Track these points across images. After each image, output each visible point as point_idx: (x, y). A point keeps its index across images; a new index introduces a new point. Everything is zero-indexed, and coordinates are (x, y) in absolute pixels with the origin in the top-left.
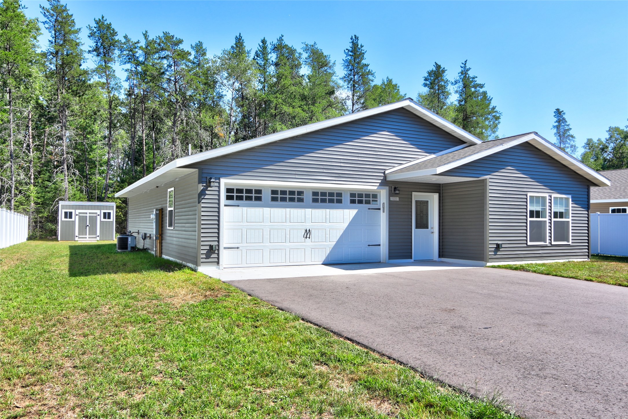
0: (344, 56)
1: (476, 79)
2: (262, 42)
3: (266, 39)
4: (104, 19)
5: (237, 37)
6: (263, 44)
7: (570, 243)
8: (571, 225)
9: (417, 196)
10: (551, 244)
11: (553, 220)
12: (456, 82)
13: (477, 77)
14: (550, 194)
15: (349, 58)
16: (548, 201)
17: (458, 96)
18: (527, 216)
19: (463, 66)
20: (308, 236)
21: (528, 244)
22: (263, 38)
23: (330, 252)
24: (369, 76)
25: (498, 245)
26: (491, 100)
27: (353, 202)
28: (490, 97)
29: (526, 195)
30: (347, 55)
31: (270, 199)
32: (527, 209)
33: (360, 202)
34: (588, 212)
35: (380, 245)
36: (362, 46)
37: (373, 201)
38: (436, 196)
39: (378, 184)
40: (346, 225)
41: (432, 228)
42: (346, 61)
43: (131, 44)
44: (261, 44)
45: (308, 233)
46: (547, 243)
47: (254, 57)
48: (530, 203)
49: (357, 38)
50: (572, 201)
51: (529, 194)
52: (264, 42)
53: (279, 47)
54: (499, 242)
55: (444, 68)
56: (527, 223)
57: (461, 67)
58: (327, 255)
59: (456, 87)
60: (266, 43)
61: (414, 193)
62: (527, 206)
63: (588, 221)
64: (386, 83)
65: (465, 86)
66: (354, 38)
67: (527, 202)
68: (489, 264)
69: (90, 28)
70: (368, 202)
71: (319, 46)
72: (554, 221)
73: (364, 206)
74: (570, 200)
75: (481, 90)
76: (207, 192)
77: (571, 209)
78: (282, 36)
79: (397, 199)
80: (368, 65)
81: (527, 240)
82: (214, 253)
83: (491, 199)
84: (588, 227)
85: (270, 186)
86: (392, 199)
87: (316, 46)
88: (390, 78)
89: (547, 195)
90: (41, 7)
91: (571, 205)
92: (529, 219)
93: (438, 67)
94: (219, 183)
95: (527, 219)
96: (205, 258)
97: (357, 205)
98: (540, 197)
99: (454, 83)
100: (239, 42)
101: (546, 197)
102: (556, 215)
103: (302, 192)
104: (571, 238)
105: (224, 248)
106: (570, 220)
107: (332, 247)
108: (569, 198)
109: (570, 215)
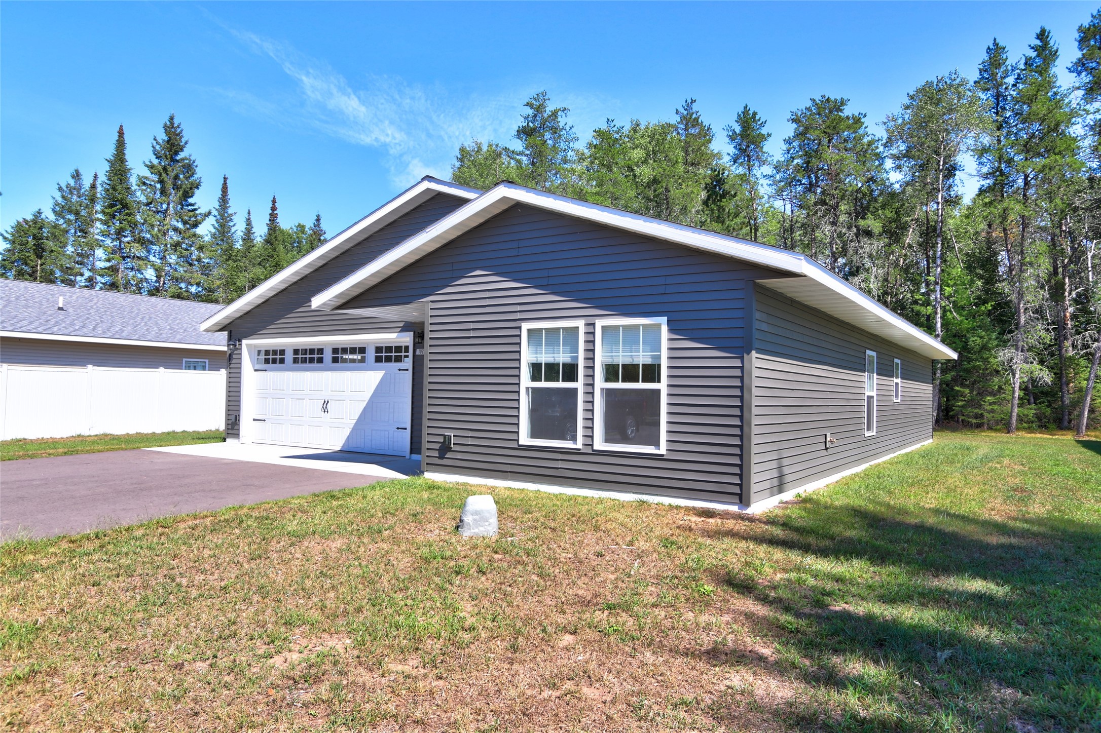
7: (662, 450)
8: (664, 400)
10: (591, 449)
11: (600, 383)
14: (590, 320)
16: (582, 338)
18: (518, 377)
20: (325, 411)
21: (521, 442)
23: (349, 434)
25: (445, 438)
27: (378, 360)
29: (519, 328)
31: (292, 360)
32: (519, 360)
33: (388, 359)
35: (407, 428)
37: (404, 357)
40: (369, 395)
45: (325, 406)
46: (579, 445)
48: (529, 345)
50: (671, 330)
51: (525, 326)
54: (447, 433)
56: (519, 393)
58: (345, 437)
62: (519, 352)
63: (743, 388)
67: (519, 344)
68: (425, 475)
70: (398, 360)
72: (603, 390)
73: (393, 366)
74: (664, 329)
77: (665, 354)
81: (518, 434)
82: (237, 424)
85: (292, 345)
86: (417, 352)
89: (580, 324)
91: (665, 344)
94: (241, 345)
95: (518, 384)
96: (231, 429)
97: (384, 364)
98: (559, 329)
101: (578, 328)
102: (611, 372)
103: (322, 350)
104: (663, 437)
105: (254, 420)
106: (662, 386)
107: (352, 426)
108: (660, 325)
109: (664, 372)
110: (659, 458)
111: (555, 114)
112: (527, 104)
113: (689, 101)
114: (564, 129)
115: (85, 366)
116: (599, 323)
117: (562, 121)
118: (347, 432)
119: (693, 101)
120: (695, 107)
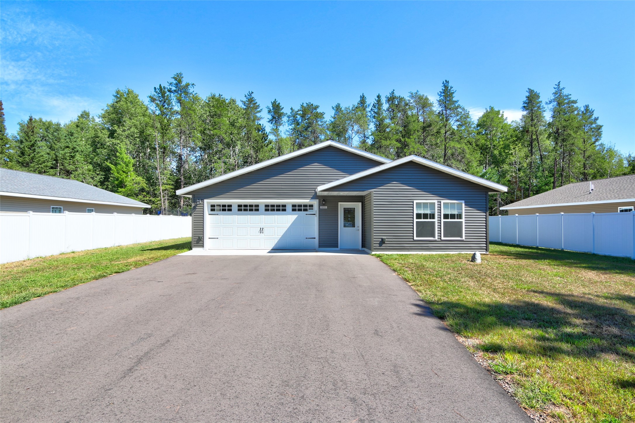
0: (438, 98)
1: (570, 97)
2: (377, 97)
3: (380, 95)
4: (276, 101)
5: (361, 96)
6: (378, 98)
7: (464, 238)
8: (464, 224)
9: (342, 205)
10: (441, 240)
11: (443, 220)
12: (550, 102)
13: (571, 95)
14: (439, 201)
15: (442, 98)
16: (436, 206)
17: (553, 113)
18: (413, 218)
19: (556, 87)
20: (262, 232)
21: (414, 239)
22: (378, 95)
23: (278, 242)
24: (458, 109)
25: (382, 239)
26: (593, 112)
27: (294, 210)
28: (592, 109)
29: (413, 202)
30: (441, 96)
31: (237, 210)
32: (413, 213)
33: (300, 210)
34: (486, 214)
35: (315, 238)
36: (451, 88)
37: (309, 209)
38: (360, 204)
39: (310, 198)
40: (290, 225)
41: (358, 227)
42: (439, 101)
43: (294, 112)
44: (377, 99)
45: (261, 230)
46: (436, 238)
47: (372, 108)
48: (417, 207)
49: (447, 82)
50: (465, 205)
51: (416, 201)
52: (379, 97)
53: (391, 99)
54: (383, 237)
55: (536, 92)
56: (413, 223)
57: (555, 88)
58: (275, 243)
59: (551, 106)
60: (380, 98)
61: (339, 203)
62: (413, 210)
63: (486, 221)
64: (489, 111)
65: (559, 104)
66: (445, 82)
67: (413, 207)
68: (373, 253)
69: (268, 108)
70: (305, 210)
71: (421, 93)
72: (444, 222)
73: (303, 213)
74: (463, 205)
75: (575, 105)
76: (197, 207)
77: (464, 211)
78: (394, 90)
79: (326, 207)
80: (458, 101)
81: (413, 236)
82: (201, 241)
83: (374, 206)
84: (486, 226)
85: (237, 203)
86: (321, 207)
87: (419, 93)
88: (492, 106)
89: (436, 201)
90: (241, 101)
91: (464, 208)
92: (415, 220)
93: (531, 91)
94: (203, 202)
95: (413, 220)
96: (196, 244)
97: (297, 212)
98: (428, 203)
99: (548, 103)
100: (363, 100)
101: (435, 203)
102: (446, 216)
103: (258, 205)
104: (464, 235)
105: (209, 238)
106: (463, 220)
107: (279, 239)
108: (462, 203)
109: (463, 216)
110: (462, 241)
111: (187, 85)
112: (174, 78)
113: (251, 92)
114: (191, 93)
115: (27, 211)
116: (442, 202)
117: (191, 90)
118: (276, 241)
119: (252, 93)
120: (253, 95)
